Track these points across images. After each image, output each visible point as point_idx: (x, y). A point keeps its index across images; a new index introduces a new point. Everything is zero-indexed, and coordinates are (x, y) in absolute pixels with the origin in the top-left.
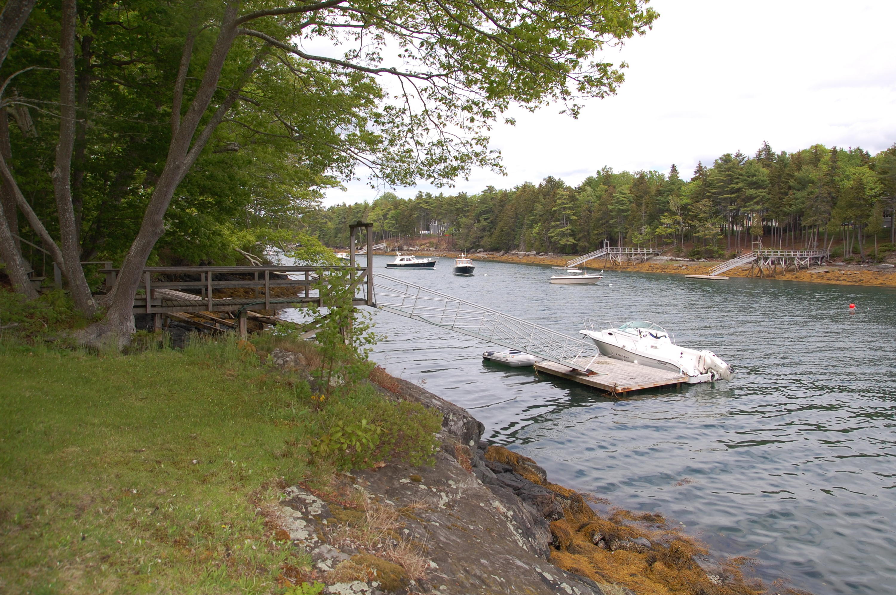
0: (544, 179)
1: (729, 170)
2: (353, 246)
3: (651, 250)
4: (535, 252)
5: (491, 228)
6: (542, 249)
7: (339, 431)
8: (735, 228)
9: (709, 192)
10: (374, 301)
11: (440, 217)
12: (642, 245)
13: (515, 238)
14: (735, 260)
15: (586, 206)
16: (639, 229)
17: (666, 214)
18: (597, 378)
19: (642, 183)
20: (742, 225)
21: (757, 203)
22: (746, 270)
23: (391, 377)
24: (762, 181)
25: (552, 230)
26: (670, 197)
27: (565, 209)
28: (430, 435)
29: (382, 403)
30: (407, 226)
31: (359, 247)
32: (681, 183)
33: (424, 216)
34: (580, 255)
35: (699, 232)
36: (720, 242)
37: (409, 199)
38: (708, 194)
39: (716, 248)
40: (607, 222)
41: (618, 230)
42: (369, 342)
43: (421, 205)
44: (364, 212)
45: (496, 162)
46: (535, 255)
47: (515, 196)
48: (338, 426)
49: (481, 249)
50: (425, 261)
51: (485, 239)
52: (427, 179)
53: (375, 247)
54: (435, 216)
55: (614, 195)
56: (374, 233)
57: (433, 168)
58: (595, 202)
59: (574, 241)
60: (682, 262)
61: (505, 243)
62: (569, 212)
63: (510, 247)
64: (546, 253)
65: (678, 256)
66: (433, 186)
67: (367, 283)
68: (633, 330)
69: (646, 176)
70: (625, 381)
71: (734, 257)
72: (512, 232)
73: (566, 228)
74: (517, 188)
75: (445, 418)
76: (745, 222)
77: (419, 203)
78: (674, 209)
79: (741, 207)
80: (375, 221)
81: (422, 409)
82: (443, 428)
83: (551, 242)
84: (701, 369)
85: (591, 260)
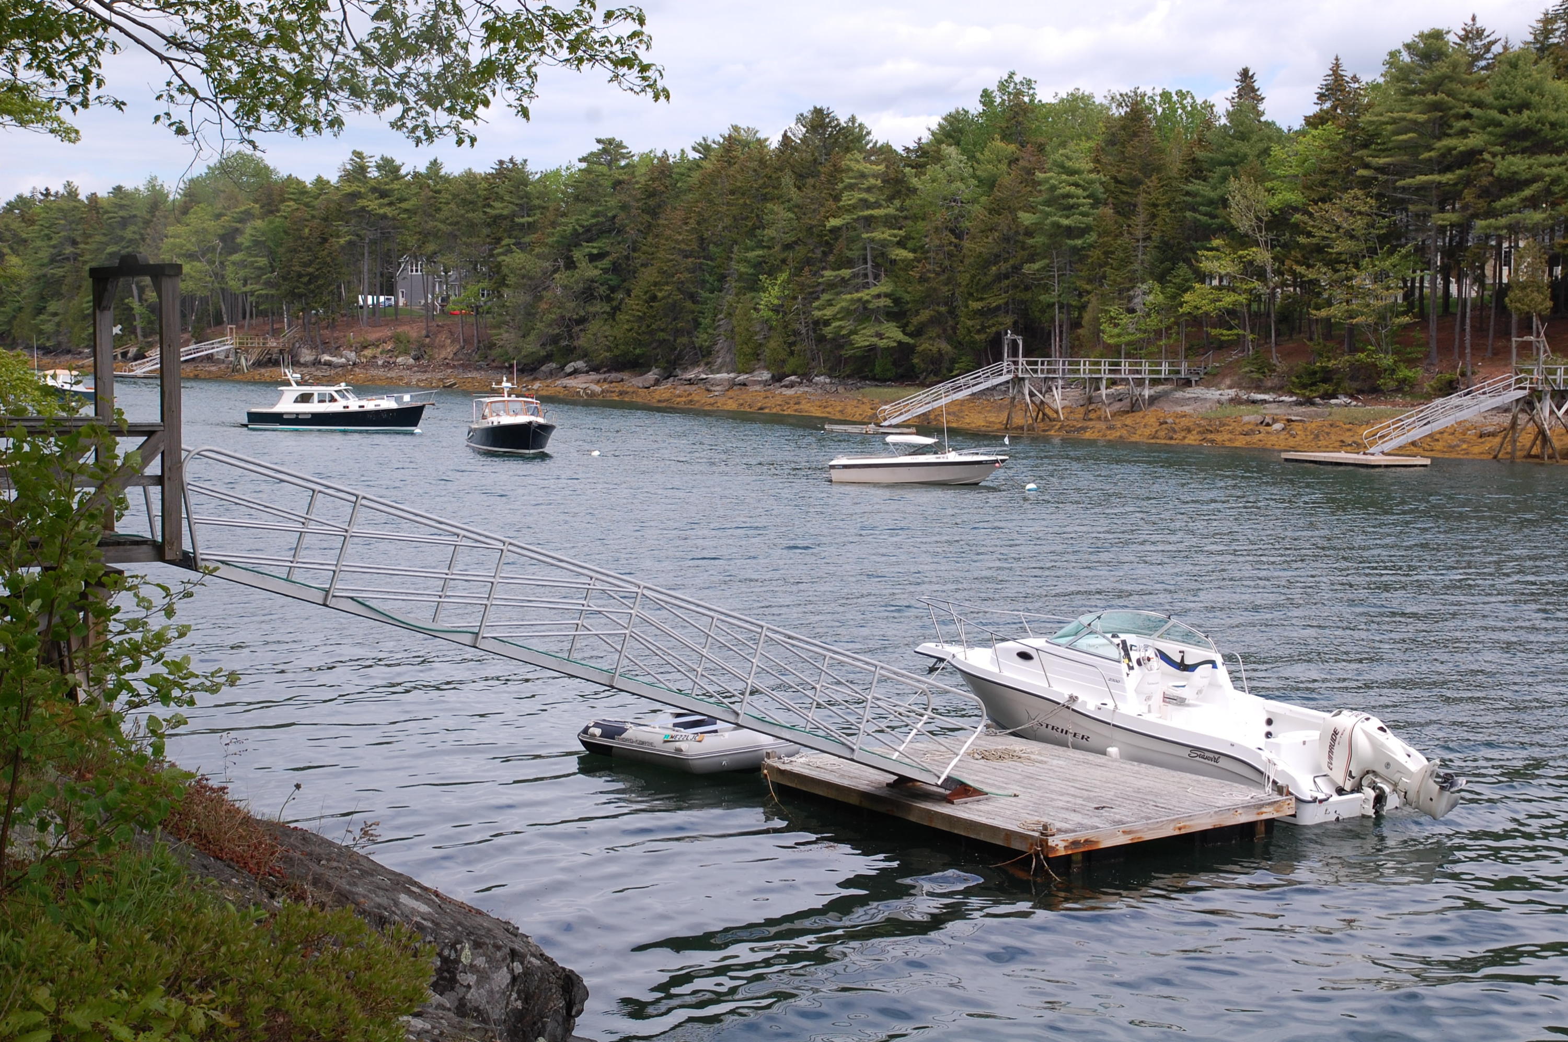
0: (800, 119)
1: (1435, 86)
2: (104, 343)
3: (1165, 367)
4: (766, 375)
5: (613, 289)
6: (792, 362)
7: (38, 1026)
8: (1454, 289)
9: (1367, 166)
10: (187, 546)
11: (431, 247)
12: (1134, 351)
13: (697, 324)
14: (1454, 400)
15: (941, 216)
16: (1124, 293)
17: (1216, 242)
18: (982, 807)
19: (1135, 134)
20: (1480, 280)
21: (1533, 203)
22: (1493, 434)
23: (247, 820)
24: (1553, 125)
25: (826, 297)
26: (1233, 184)
27: (869, 222)
28: (386, 1023)
29: (210, 913)
30: (312, 278)
31: (133, 351)
32: (1272, 133)
33: (373, 242)
34: (924, 385)
35: (1329, 303)
36: (1402, 338)
37: (319, 180)
38: (1361, 172)
39: (1387, 360)
40: (1016, 269)
41: (1051, 297)
42: (165, 698)
43: (361, 203)
44: (147, 223)
45: (628, 54)
46: (766, 383)
47: (696, 176)
48: (35, 1007)
49: (580, 364)
50: (388, 403)
51: (594, 326)
52: (378, 108)
53: (188, 351)
54: (412, 242)
55: (1040, 175)
56: (187, 301)
57: (399, 68)
58: (974, 201)
59: (900, 336)
60: (1272, 409)
61: (662, 342)
62: (882, 234)
63: (680, 357)
64: (806, 376)
65: (1259, 388)
66: (401, 135)
67: (159, 480)
68: (1102, 641)
69: (1149, 109)
70: (1076, 818)
71: (1449, 388)
72: (689, 304)
73: (874, 291)
74: (704, 148)
75: (445, 960)
76: (1489, 271)
77: (354, 196)
78: (1244, 224)
79: (1476, 216)
80: (191, 256)
81: (357, 930)
82: (436, 998)
83: (821, 339)
84: (1339, 777)
85: (962, 402)
